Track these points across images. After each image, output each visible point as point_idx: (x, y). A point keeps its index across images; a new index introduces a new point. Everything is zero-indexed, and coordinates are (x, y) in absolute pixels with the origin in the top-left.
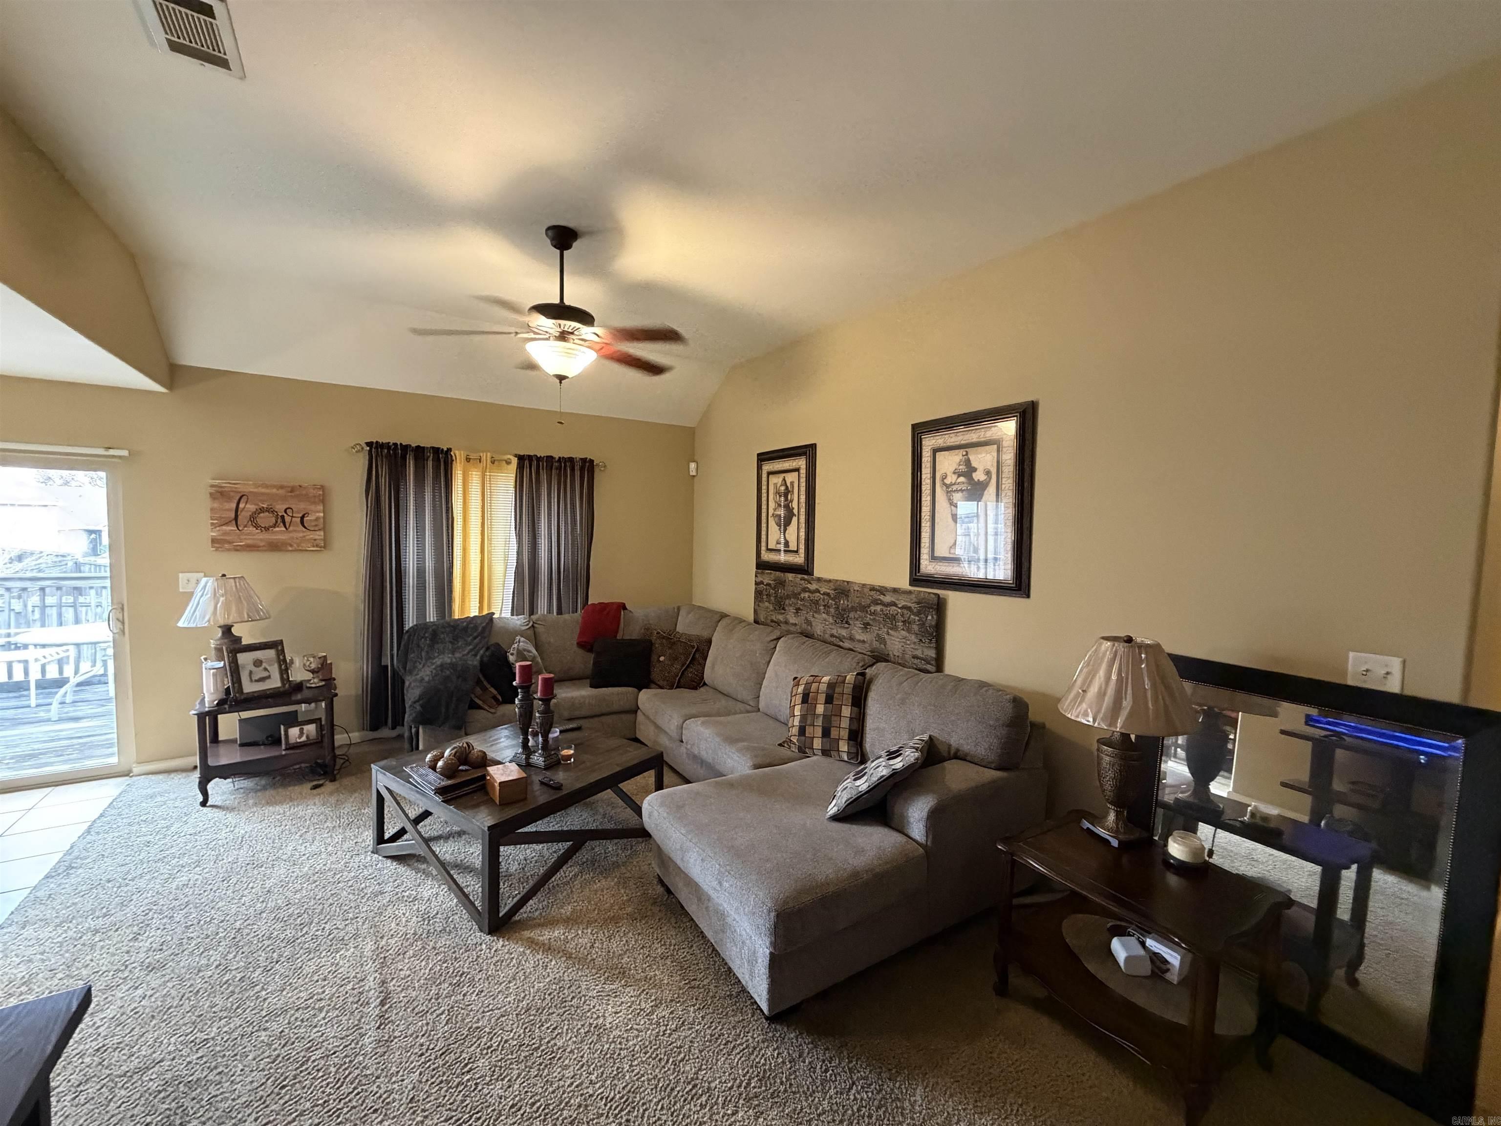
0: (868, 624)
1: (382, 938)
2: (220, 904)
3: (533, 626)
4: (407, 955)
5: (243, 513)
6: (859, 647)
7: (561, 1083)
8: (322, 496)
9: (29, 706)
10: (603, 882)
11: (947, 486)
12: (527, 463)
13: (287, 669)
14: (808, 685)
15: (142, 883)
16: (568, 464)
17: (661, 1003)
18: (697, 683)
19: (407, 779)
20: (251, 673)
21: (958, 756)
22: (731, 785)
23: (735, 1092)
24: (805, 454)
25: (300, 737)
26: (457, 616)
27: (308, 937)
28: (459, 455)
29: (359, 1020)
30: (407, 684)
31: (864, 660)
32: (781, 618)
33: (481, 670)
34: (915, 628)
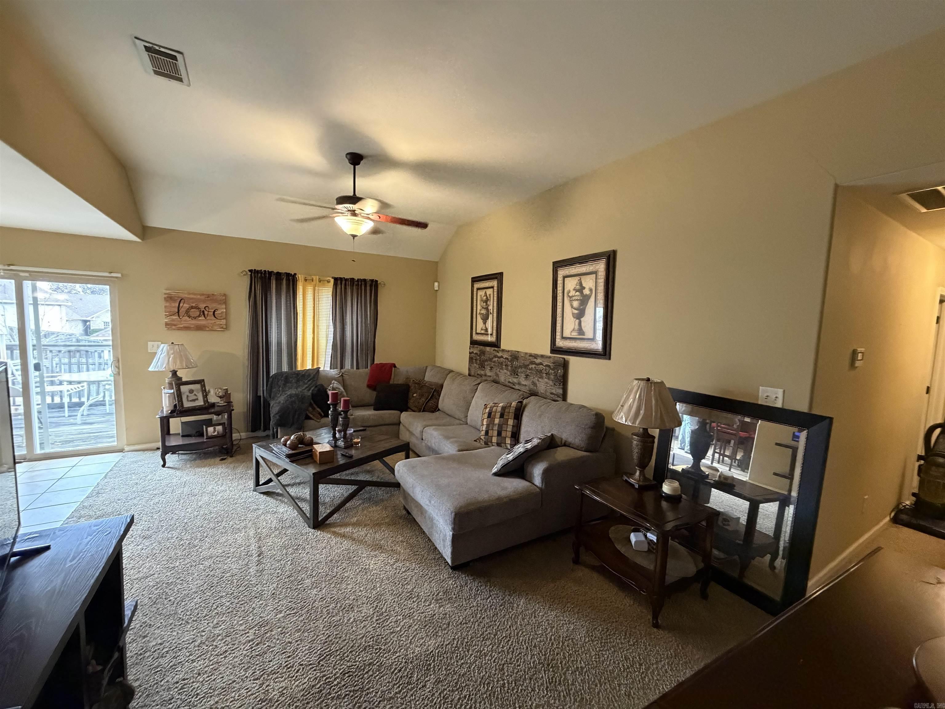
0: (528, 375)
1: (259, 528)
2: (176, 512)
3: (342, 375)
4: (272, 536)
5: (182, 309)
6: (523, 388)
7: (346, 590)
8: (224, 300)
9: (64, 417)
10: (374, 508)
11: (570, 297)
12: (339, 282)
13: (207, 395)
14: (492, 408)
15: (135, 501)
16: (363, 283)
17: (398, 561)
18: (435, 409)
19: (271, 451)
20: (188, 396)
21: (566, 444)
22: (443, 458)
23: (431, 597)
24: (496, 278)
25: (214, 433)
26: (299, 368)
27: (221, 527)
28: (300, 278)
29: (248, 562)
30: (271, 405)
31: (523, 395)
32: (482, 372)
33: (313, 398)
34: (552, 377)
